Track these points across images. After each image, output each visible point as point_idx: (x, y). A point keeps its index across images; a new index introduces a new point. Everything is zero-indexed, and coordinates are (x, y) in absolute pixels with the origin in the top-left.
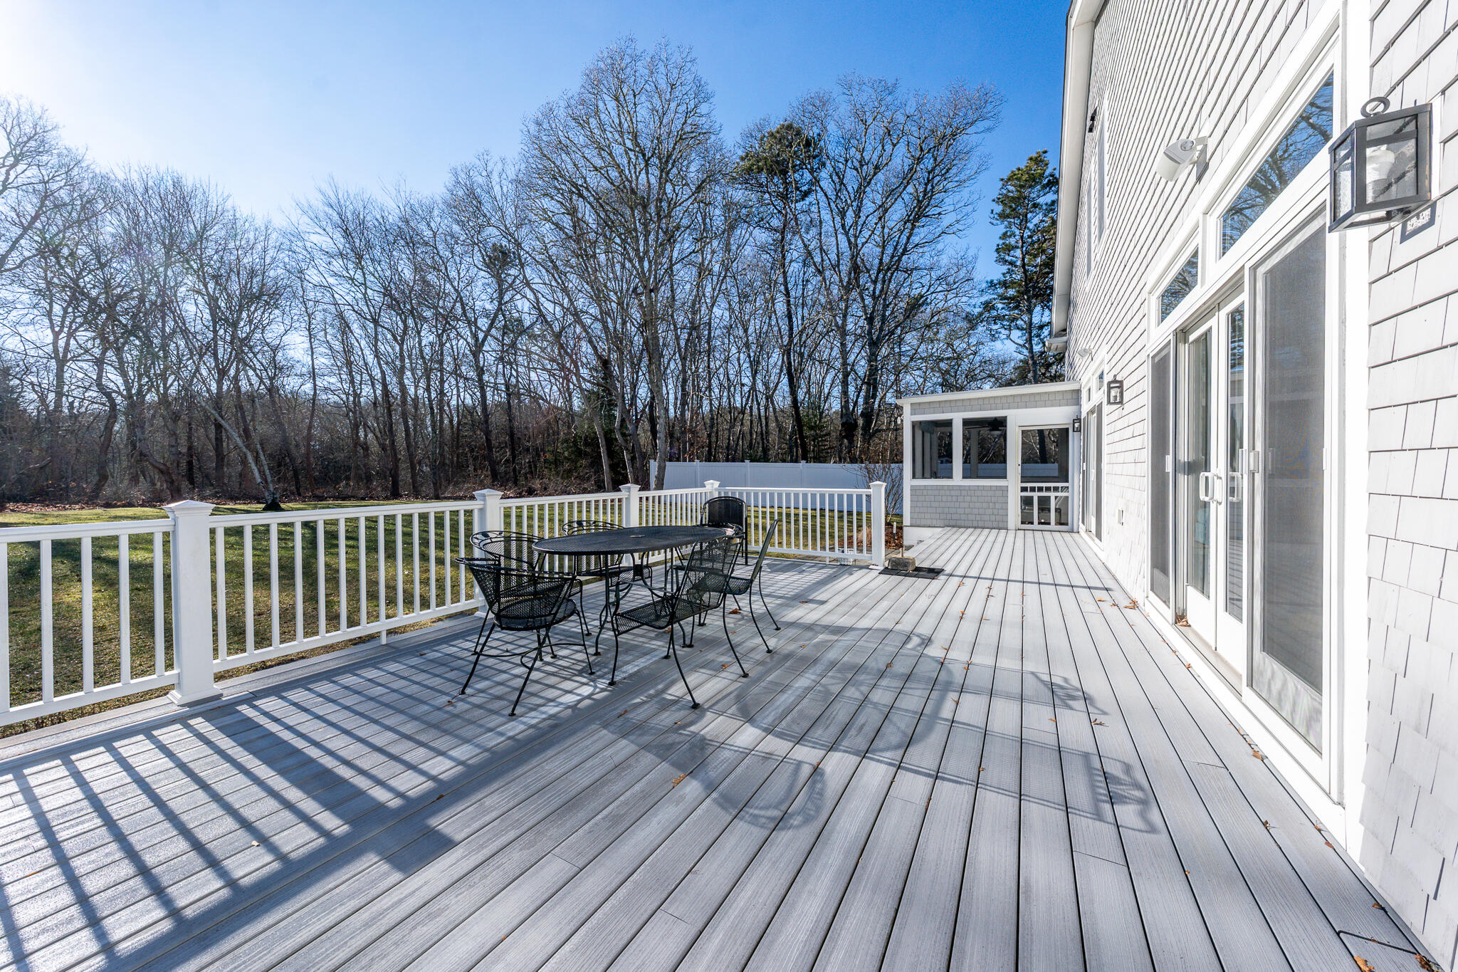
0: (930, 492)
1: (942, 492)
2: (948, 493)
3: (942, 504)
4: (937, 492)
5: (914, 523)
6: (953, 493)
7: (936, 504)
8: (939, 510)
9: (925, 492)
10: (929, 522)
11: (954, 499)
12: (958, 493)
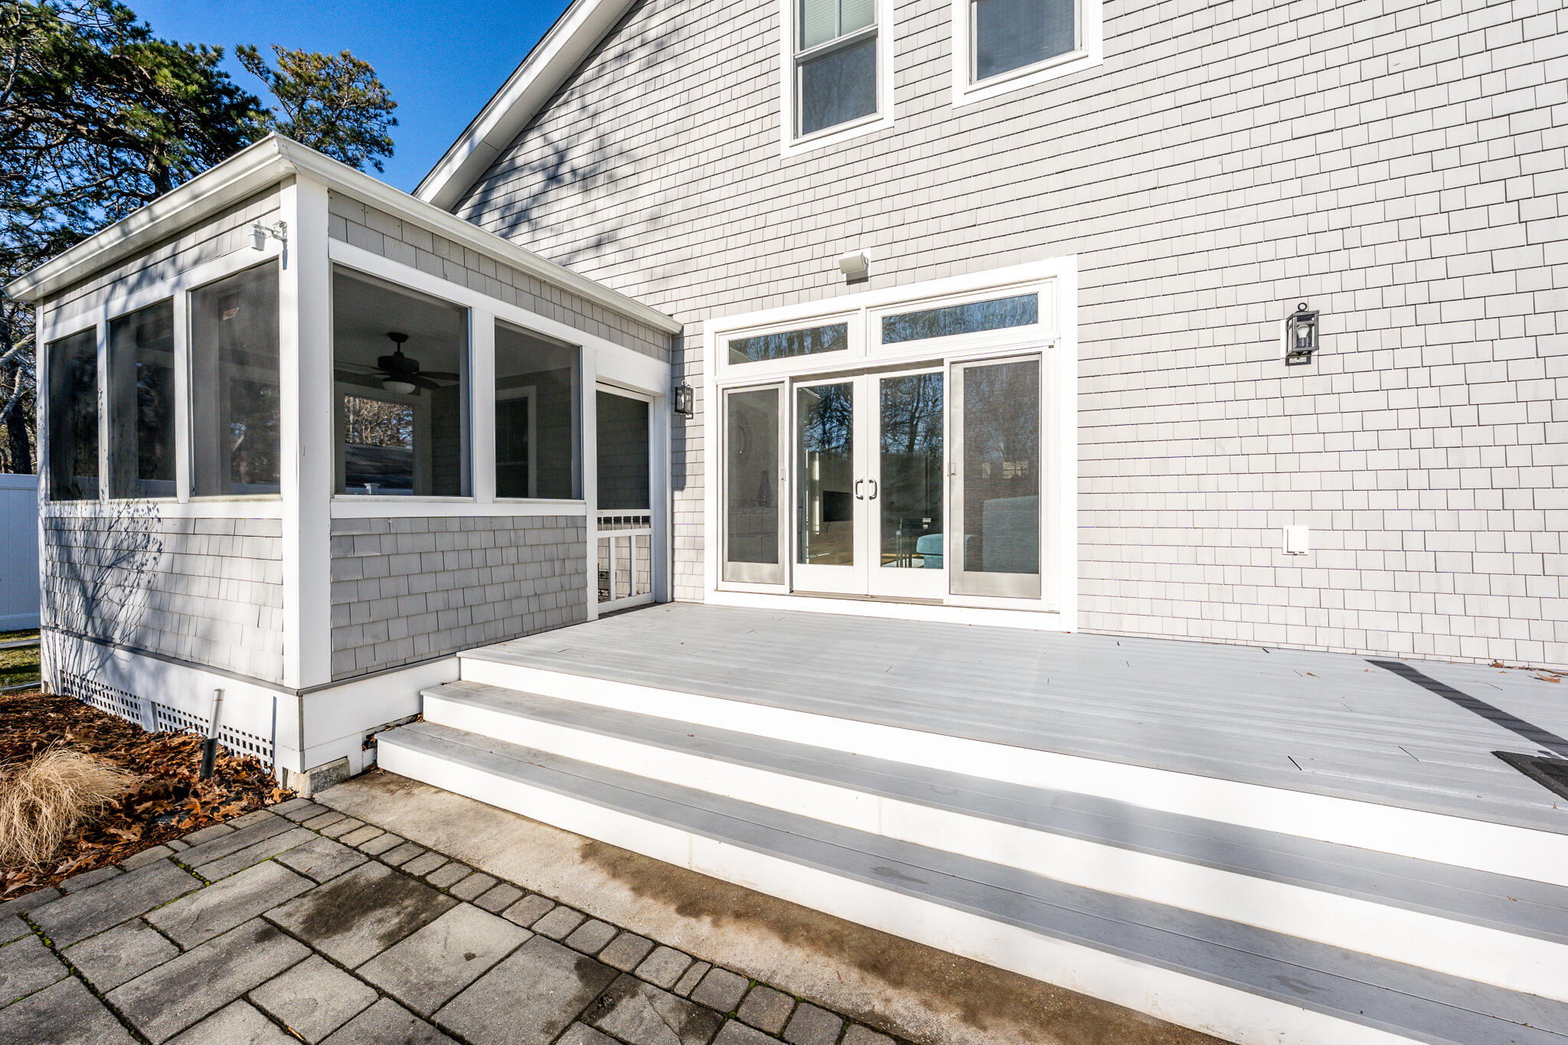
0: (405, 543)
1: (444, 541)
2: (460, 541)
3: (445, 580)
4: (427, 542)
5: (348, 666)
6: (475, 540)
7: (427, 583)
8: (436, 601)
9: (388, 543)
10: (402, 652)
11: (478, 556)
12: (486, 539)
